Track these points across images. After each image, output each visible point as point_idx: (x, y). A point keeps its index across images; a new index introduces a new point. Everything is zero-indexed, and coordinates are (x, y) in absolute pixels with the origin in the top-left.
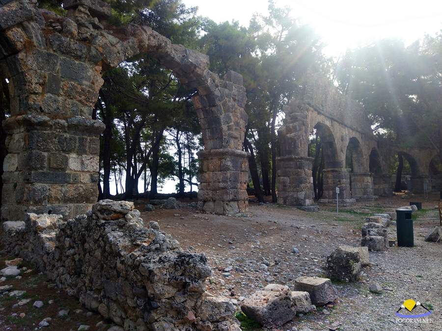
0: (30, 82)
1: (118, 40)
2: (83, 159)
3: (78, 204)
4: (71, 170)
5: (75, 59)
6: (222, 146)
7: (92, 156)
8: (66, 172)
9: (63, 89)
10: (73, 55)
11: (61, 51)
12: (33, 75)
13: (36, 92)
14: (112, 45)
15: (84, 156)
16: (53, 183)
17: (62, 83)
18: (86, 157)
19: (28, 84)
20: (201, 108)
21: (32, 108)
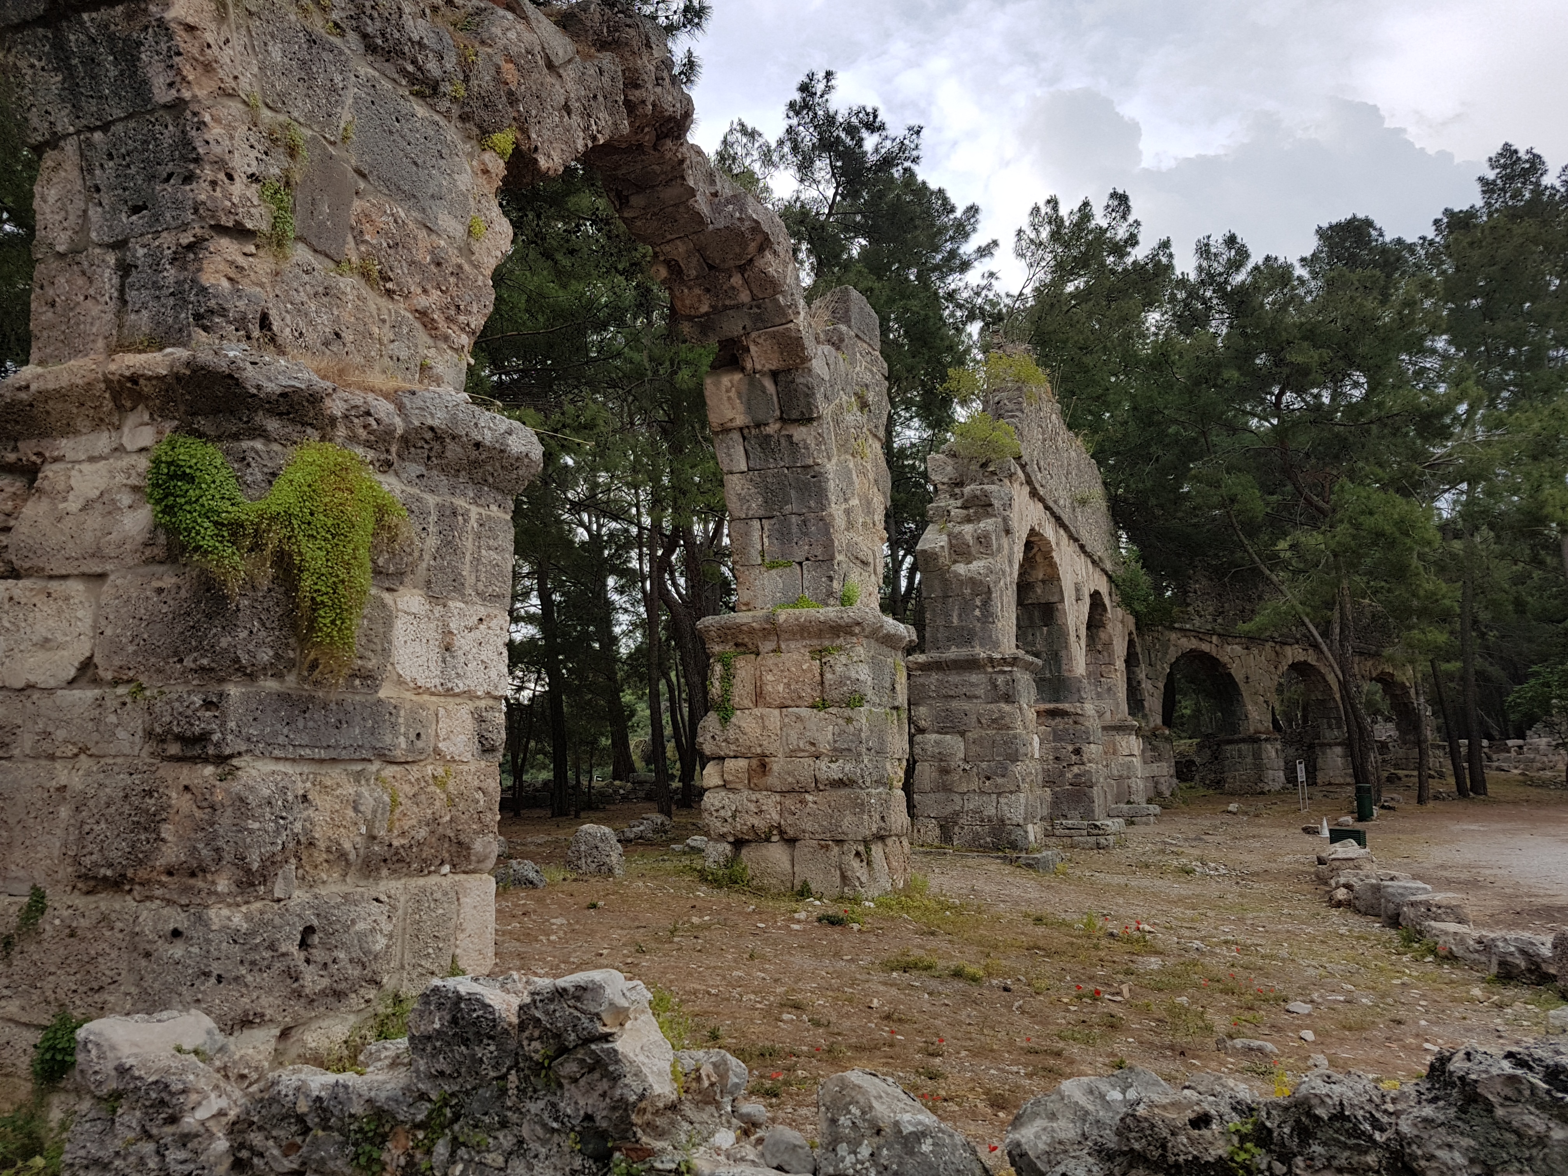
0: (220, 163)
1: (571, 48)
2: (453, 626)
3: (421, 881)
4: (400, 681)
5: (417, 94)
6: (830, 594)
7: (482, 612)
8: (382, 694)
9: (359, 239)
10: (410, 68)
11: (365, 36)
12: (242, 130)
13: (249, 225)
14: (550, 65)
15: (455, 605)
16: (322, 761)
17: (358, 205)
18: (462, 615)
19: (208, 172)
20: (741, 429)
21: (223, 312)
